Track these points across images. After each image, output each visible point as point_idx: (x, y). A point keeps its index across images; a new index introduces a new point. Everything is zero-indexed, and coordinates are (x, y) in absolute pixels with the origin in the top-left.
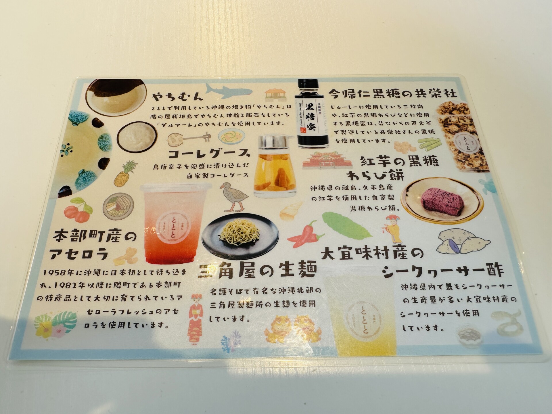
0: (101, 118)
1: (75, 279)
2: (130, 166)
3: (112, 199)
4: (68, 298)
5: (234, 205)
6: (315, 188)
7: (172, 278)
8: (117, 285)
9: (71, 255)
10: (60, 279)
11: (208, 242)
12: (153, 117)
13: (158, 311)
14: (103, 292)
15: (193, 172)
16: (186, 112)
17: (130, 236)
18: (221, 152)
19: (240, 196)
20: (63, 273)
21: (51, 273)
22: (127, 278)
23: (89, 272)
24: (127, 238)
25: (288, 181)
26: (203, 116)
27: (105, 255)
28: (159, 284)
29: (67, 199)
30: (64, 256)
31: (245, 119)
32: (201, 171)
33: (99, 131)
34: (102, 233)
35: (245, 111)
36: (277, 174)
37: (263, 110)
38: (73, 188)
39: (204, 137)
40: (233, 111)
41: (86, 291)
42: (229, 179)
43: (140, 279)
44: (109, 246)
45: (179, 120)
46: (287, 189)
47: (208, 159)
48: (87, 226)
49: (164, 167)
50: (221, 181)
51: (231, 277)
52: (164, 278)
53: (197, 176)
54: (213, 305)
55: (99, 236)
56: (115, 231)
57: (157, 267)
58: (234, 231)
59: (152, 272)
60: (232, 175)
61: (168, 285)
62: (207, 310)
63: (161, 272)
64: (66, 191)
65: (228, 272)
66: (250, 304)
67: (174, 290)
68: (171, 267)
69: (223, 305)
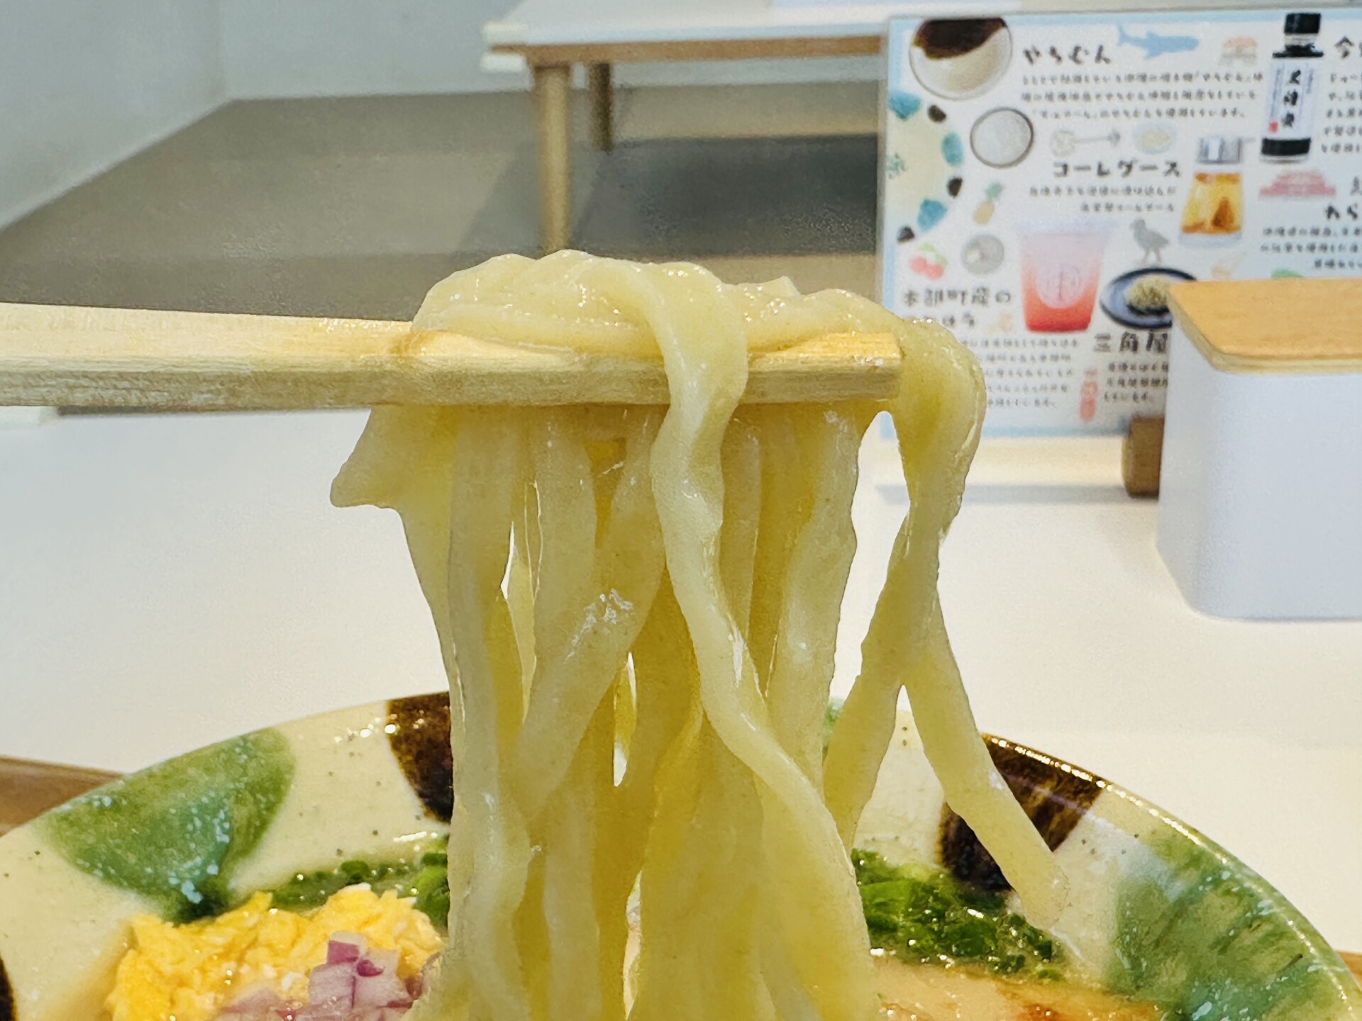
0: (943, 105)
2: (995, 190)
3: (975, 244)
5: (1147, 254)
6: (1269, 231)
7: (1059, 350)
11: (1108, 306)
12: (1027, 97)
13: (1044, 388)
15: (1091, 201)
16: (1080, 89)
17: (1001, 297)
18: (1136, 168)
19: (1155, 241)
22: (1002, 350)
24: (998, 299)
25: (1232, 219)
26: (1109, 96)
27: (972, 323)
28: (1043, 358)
29: (909, 246)
31: (1182, 103)
32: (1102, 200)
33: (940, 129)
34: (963, 294)
35: (1182, 86)
36: (1217, 207)
37: (1213, 85)
38: (916, 228)
39: (1109, 138)
40: (1160, 86)
42: (1144, 214)
43: (1017, 352)
44: (976, 310)
45: (1070, 104)
46: (1228, 232)
47: (1116, 179)
48: (943, 284)
49: (1047, 191)
50: (1132, 216)
51: (1135, 349)
52: (1050, 350)
53: (1097, 208)
54: (1110, 382)
55: (959, 297)
56: (981, 291)
57: (1039, 336)
58: (1144, 293)
59: (1033, 343)
60: (1149, 207)
61: (1055, 358)
62: (1103, 388)
63: (1045, 343)
64: (907, 235)
65: (1131, 344)
66: (1156, 382)
67: (1063, 365)
68: (1058, 337)
69: (1122, 382)
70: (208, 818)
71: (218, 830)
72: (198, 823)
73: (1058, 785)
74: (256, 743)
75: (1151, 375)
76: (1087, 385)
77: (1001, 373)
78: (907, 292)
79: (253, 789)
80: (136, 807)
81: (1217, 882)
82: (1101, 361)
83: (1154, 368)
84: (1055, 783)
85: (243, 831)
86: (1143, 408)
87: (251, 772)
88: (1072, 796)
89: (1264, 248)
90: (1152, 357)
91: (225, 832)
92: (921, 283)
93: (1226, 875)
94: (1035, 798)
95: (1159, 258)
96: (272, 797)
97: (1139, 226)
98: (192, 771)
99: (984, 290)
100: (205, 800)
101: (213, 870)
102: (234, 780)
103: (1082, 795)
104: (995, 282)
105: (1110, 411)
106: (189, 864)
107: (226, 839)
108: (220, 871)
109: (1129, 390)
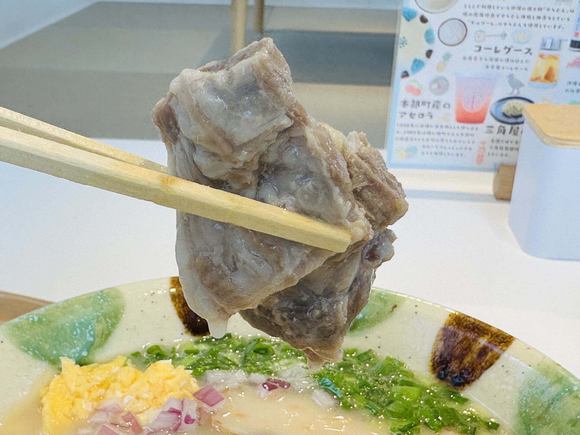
0: (427, 16)
1: (415, 129)
2: (447, 57)
3: (436, 80)
4: (412, 139)
5: (514, 90)
6: (570, 83)
7: (470, 132)
8: (439, 133)
9: (412, 115)
10: (407, 129)
11: (494, 112)
12: (465, 14)
13: (461, 148)
14: (430, 137)
15: (490, 64)
16: (491, 11)
17: (447, 105)
18: (512, 50)
19: (518, 84)
20: (408, 126)
21: (401, 125)
22: (445, 130)
23: (422, 126)
24: (444, 106)
25: (553, 76)
26: (503, 16)
27: (431, 117)
28: (462, 135)
29: (406, 80)
30: (408, 116)
31: (536, 21)
32: (495, 63)
33: (425, 26)
34: (429, 103)
35: (536, 13)
36: (547, 70)
37: (551, 14)
38: (410, 72)
39: (501, 36)
40: (527, 13)
41: (422, 136)
42: (514, 72)
43: (451, 131)
44: (434, 111)
45: (485, 19)
46: (551, 82)
47: (502, 55)
48: (420, 98)
49: (470, 58)
50: (508, 72)
51: (504, 133)
52: (465, 131)
53: (493, 67)
54: (491, 148)
55: (427, 104)
56: (437, 103)
57: (461, 125)
58: (510, 108)
59: (458, 128)
60: (517, 69)
61: (467, 135)
62: (488, 150)
63: (464, 128)
64: (406, 74)
65: (502, 131)
66: (512, 149)
67: (470, 138)
68: (470, 126)
69: (496, 148)
70: (83, 329)
71: (88, 335)
72: (79, 331)
73: (491, 338)
74: (108, 294)
75: (509, 145)
76: (480, 148)
77: (442, 140)
78: (403, 101)
79: (105, 316)
80: (50, 322)
81: (571, 391)
82: (487, 137)
83: (511, 142)
84: (490, 337)
85: (100, 336)
86: (505, 160)
87: (105, 308)
88: (498, 344)
89: (567, 91)
90: (511, 137)
91: (91, 336)
92: (410, 97)
93: (575, 388)
94: (479, 343)
95: (519, 93)
96: (114, 321)
97: (511, 77)
98: (76, 306)
99: (438, 102)
100: (82, 320)
101: (85, 354)
102: (96, 311)
103: (502, 344)
104: (444, 99)
105: (490, 161)
106: (73, 350)
107: (91, 339)
108: (88, 355)
109: (499, 152)
